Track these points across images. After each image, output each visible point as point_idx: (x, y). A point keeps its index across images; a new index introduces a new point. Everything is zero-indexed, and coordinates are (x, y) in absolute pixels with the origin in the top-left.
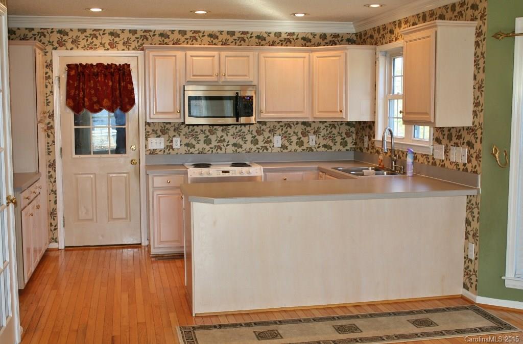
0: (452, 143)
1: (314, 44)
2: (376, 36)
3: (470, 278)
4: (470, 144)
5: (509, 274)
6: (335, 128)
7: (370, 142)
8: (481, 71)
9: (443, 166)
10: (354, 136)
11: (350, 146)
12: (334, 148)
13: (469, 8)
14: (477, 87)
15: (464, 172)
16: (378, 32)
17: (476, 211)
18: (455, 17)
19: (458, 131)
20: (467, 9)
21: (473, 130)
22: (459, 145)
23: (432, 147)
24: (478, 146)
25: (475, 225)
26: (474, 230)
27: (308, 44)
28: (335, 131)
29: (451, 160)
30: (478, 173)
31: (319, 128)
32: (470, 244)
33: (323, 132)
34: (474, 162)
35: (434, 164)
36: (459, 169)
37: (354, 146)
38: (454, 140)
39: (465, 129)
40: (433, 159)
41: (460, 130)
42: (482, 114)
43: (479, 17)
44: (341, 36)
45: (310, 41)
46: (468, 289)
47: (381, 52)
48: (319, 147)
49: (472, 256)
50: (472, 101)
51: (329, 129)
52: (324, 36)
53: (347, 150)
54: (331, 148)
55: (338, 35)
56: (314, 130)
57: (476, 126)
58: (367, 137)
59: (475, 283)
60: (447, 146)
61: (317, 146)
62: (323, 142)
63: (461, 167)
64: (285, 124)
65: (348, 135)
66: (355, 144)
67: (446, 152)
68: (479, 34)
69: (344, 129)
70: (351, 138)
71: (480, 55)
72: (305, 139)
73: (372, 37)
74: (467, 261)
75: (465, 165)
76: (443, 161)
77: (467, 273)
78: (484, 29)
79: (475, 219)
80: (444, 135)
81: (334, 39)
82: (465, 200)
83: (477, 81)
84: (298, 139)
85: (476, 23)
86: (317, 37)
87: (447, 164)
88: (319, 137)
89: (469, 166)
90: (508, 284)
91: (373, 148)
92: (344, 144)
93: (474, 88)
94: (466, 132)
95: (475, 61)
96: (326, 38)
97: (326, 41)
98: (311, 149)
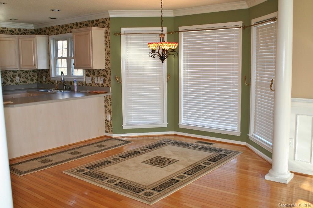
0: (95, 76)
1: (16, 34)
2: (48, 31)
3: (108, 128)
4: (104, 76)
5: (124, 124)
6: (28, 73)
7: (47, 79)
8: (108, 47)
9: (91, 85)
10: (36, 76)
11: (35, 81)
12: (28, 82)
13: (101, 23)
14: (107, 53)
15: (102, 87)
16: (49, 29)
17: (109, 102)
18: (94, 25)
19: (98, 71)
20: (100, 23)
21: (105, 70)
22: (99, 76)
23: (84, 79)
24: (108, 76)
25: (109, 107)
26: (109, 109)
27: (12, 33)
28: (28, 75)
29: (95, 83)
30: (110, 86)
31: (20, 73)
32: (108, 115)
33: (22, 75)
34: (107, 83)
35: (86, 85)
36: (99, 86)
37: (37, 81)
38: (96, 75)
39: (102, 70)
40: (86, 83)
41: (99, 71)
42: (110, 64)
43: (106, 26)
44: (28, 30)
45: (13, 32)
46: (108, 133)
47: (51, 38)
48: (21, 82)
49: (109, 119)
50: (105, 59)
51: (25, 74)
52: (20, 30)
53: (34, 83)
54: (26, 82)
55: (27, 30)
56: (18, 75)
57: (107, 69)
58: (45, 77)
59: (111, 129)
60: (92, 77)
61: (20, 82)
62: (23, 80)
63: (101, 85)
64: (4, 72)
65: (34, 76)
66: (37, 80)
67: (92, 80)
68: (106, 33)
69: (32, 73)
70: (35, 78)
71: (107, 41)
72: (14, 79)
73: (45, 31)
74: (106, 122)
75: (102, 84)
76: (91, 84)
77: (107, 126)
78: (109, 31)
79: (110, 105)
80: (91, 73)
81: (24, 32)
82: (104, 98)
83: (106, 51)
84: (11, 79)
85: (105, 29)
86: (17, 30)
87: (93, 85)
88: (20, 78)
89: (105, 85)
90: (124, 128)
91: (49, 81)
92: (32, 80)
93: (105, 54)
94: (102, 71)
95: (105, 44)
96: (21, 31)
97: (21, 32)
98: (17, 83)
